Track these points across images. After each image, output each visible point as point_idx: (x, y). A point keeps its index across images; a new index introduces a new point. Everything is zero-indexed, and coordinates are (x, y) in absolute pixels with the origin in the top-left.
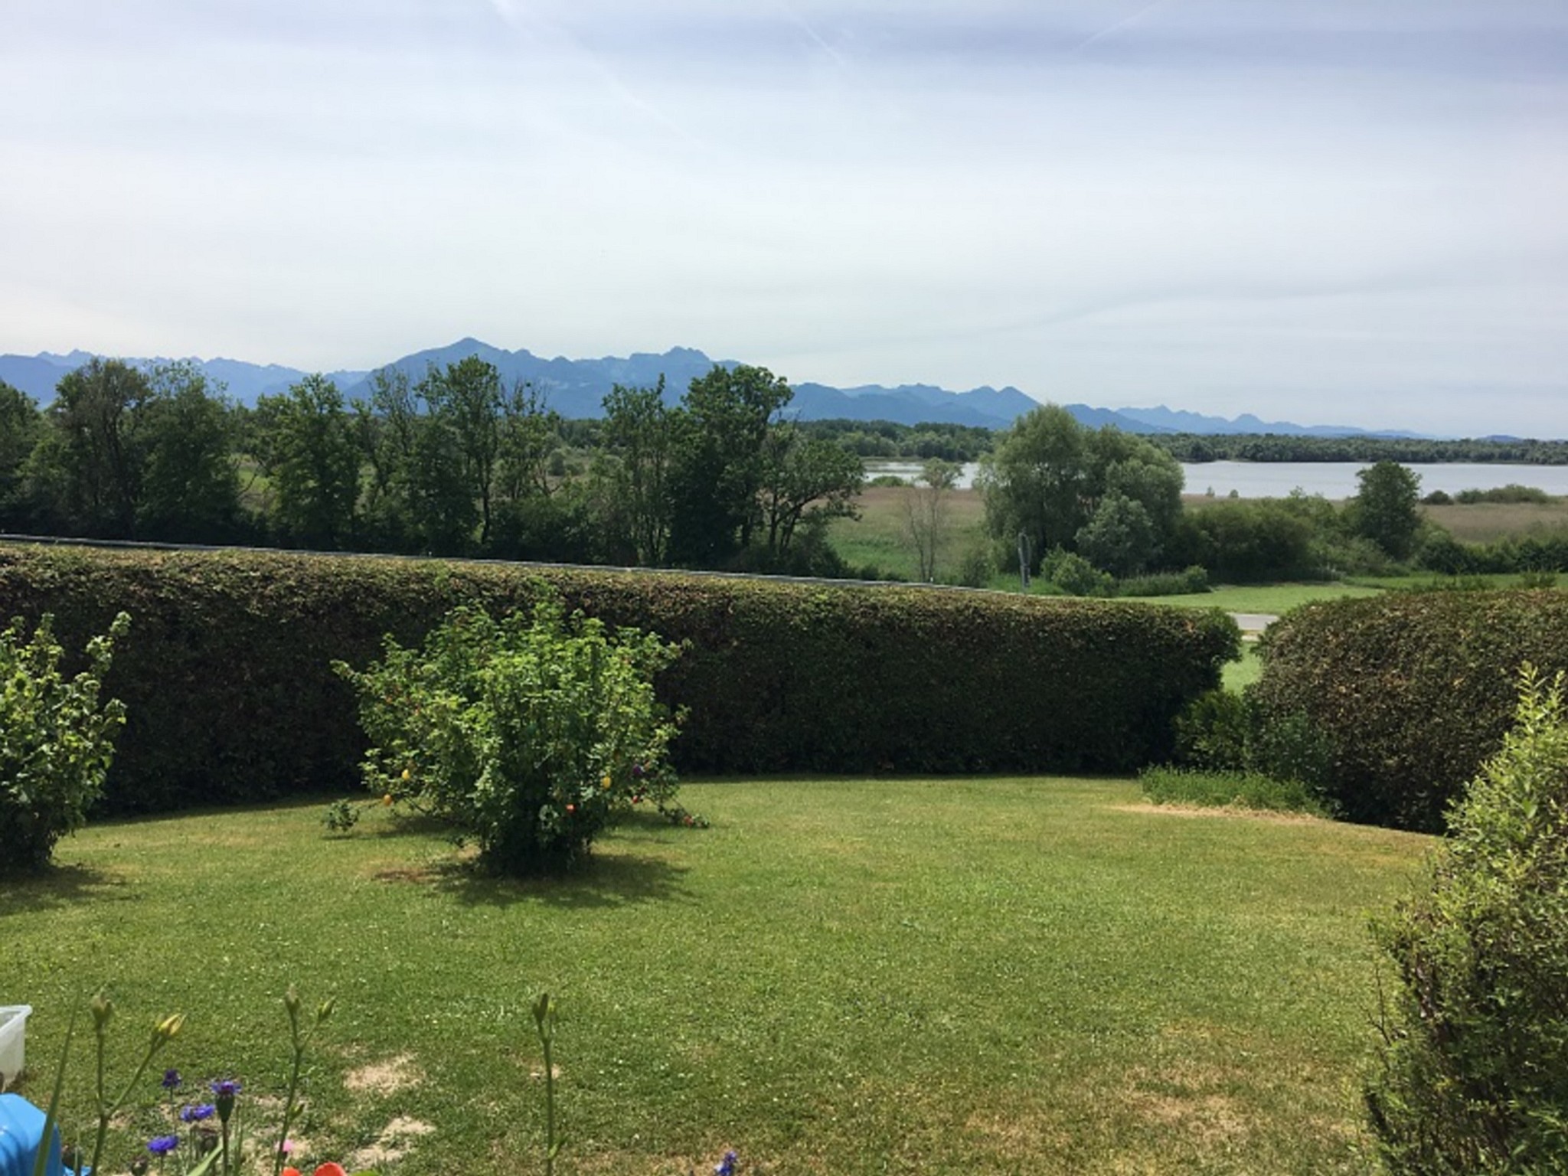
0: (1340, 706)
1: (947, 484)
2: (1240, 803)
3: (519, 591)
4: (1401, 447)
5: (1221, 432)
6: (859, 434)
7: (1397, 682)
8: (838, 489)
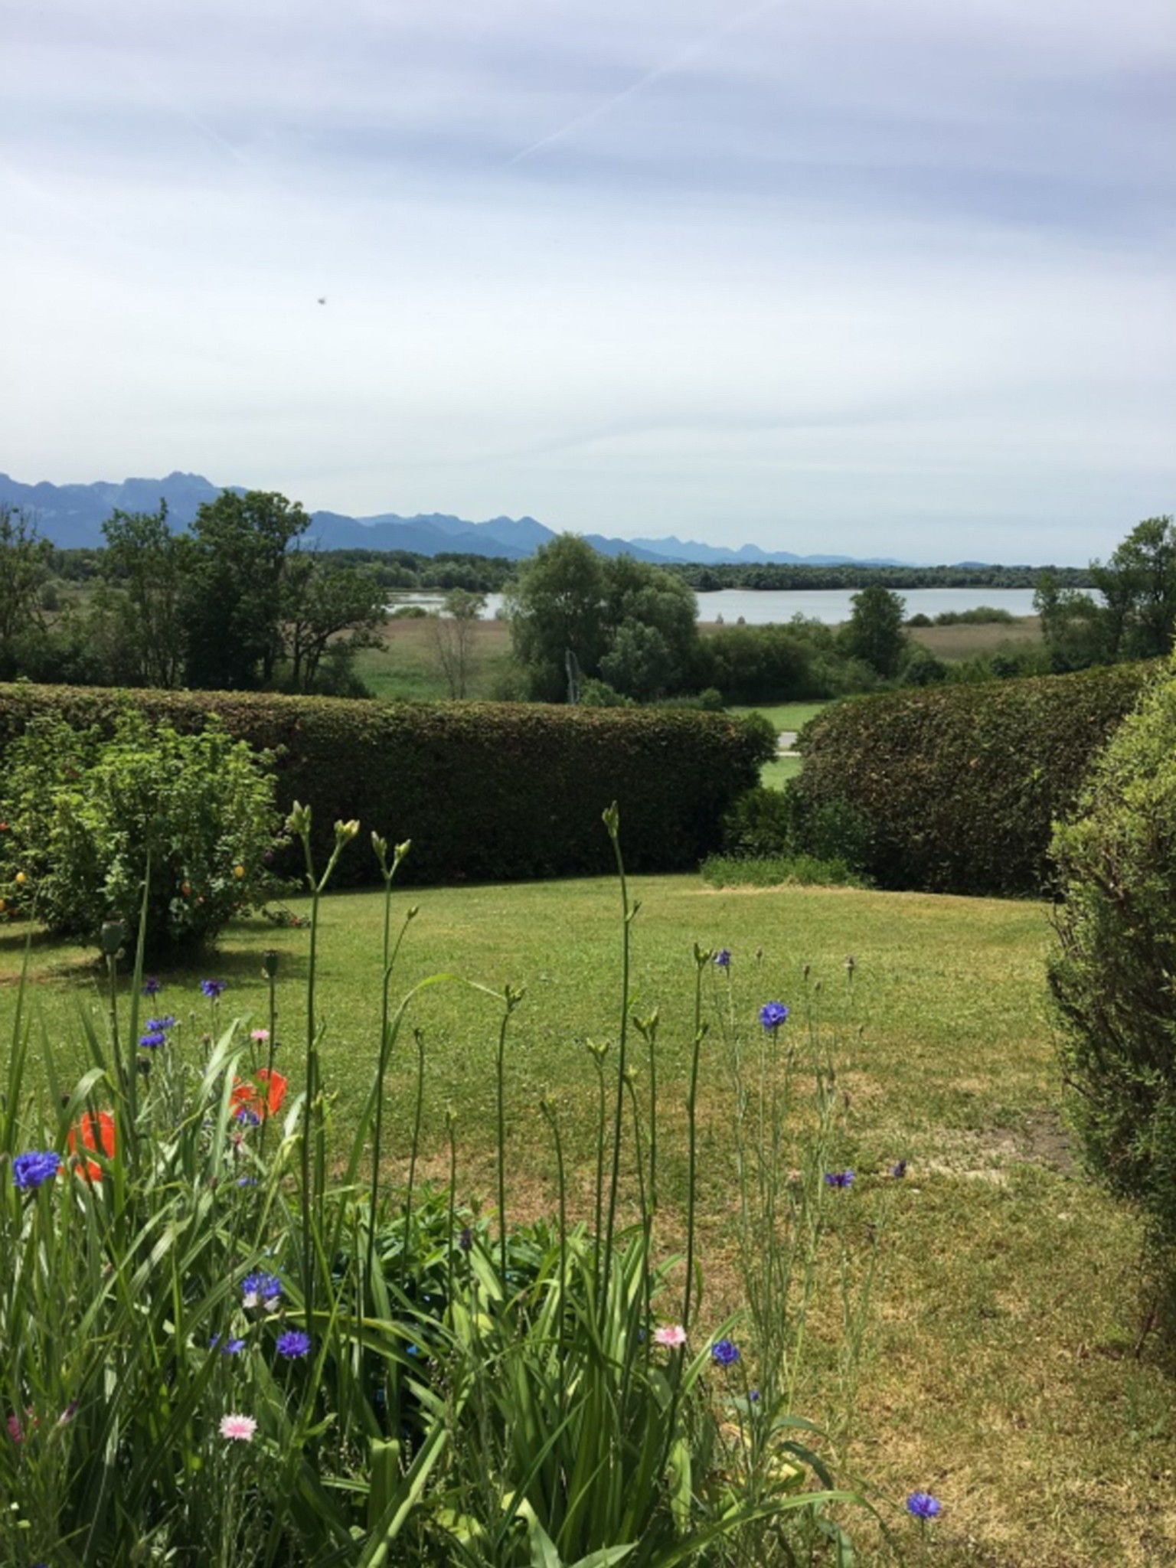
0: (872, 791)
1: (472, 614)
2: (791, 882)
3: (72, 712)
4: (885, 575)
5: (727, 562)
6: (377, 565)
7: (921, 766)
8: (363, 619)
